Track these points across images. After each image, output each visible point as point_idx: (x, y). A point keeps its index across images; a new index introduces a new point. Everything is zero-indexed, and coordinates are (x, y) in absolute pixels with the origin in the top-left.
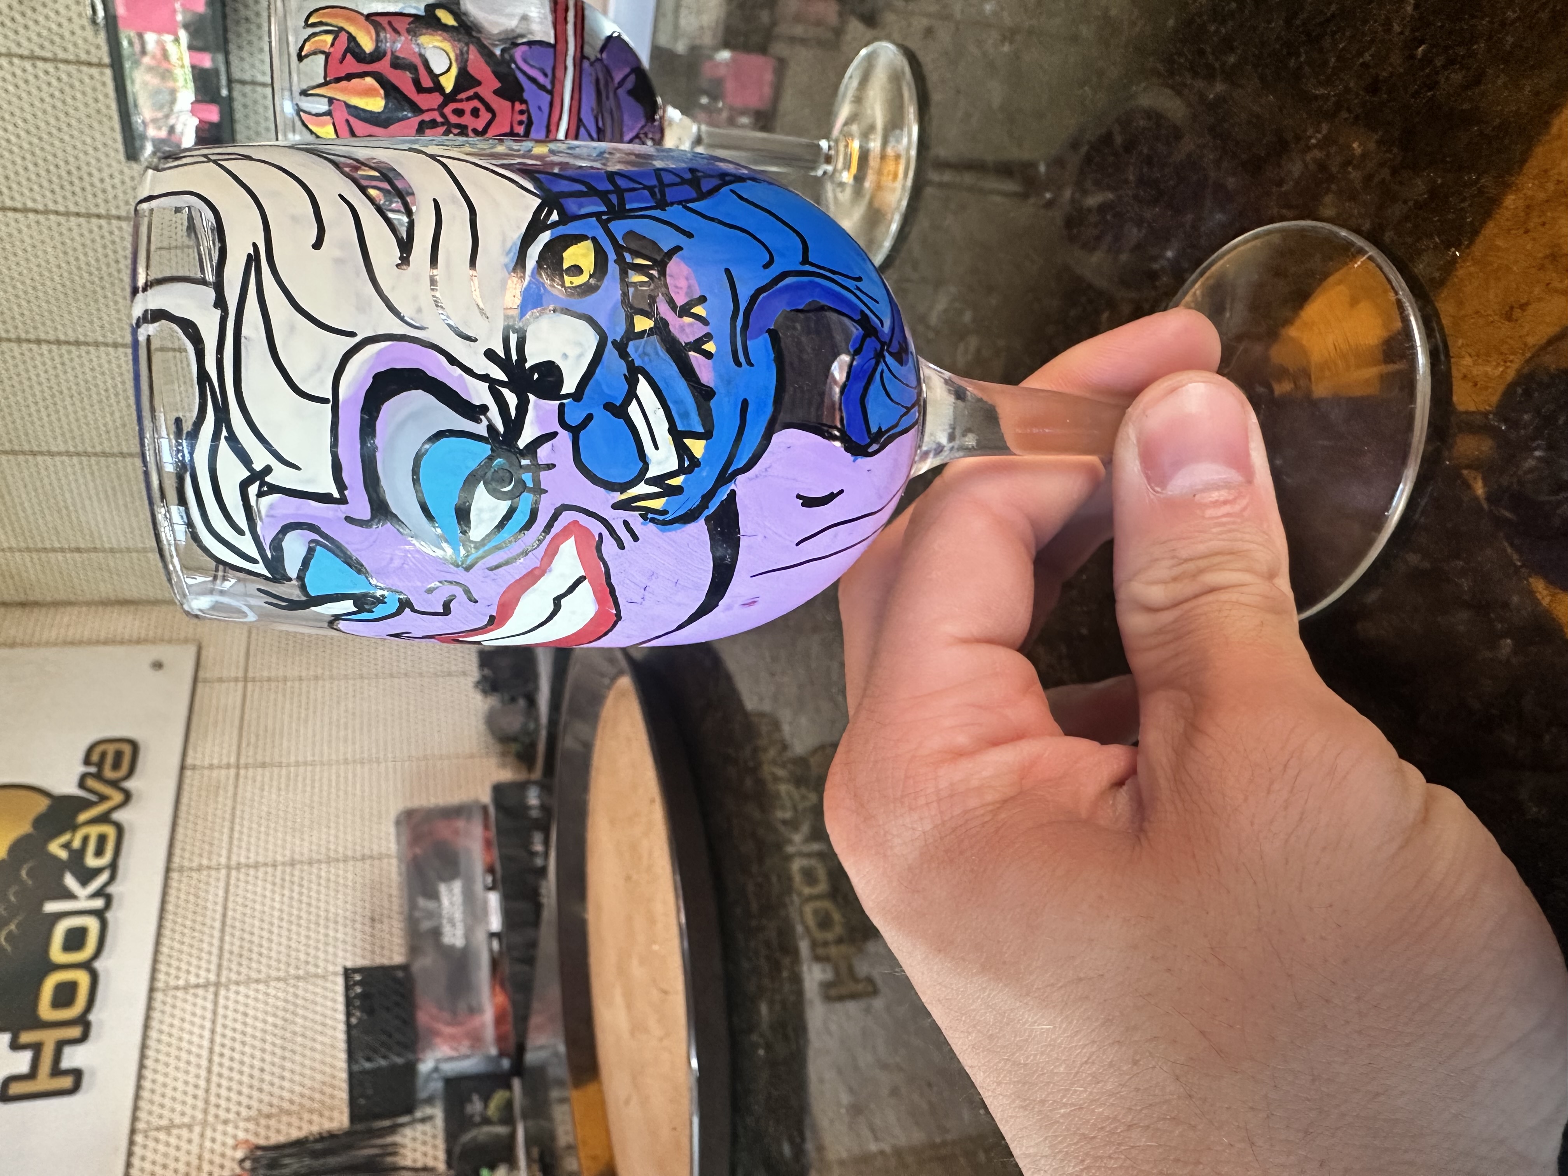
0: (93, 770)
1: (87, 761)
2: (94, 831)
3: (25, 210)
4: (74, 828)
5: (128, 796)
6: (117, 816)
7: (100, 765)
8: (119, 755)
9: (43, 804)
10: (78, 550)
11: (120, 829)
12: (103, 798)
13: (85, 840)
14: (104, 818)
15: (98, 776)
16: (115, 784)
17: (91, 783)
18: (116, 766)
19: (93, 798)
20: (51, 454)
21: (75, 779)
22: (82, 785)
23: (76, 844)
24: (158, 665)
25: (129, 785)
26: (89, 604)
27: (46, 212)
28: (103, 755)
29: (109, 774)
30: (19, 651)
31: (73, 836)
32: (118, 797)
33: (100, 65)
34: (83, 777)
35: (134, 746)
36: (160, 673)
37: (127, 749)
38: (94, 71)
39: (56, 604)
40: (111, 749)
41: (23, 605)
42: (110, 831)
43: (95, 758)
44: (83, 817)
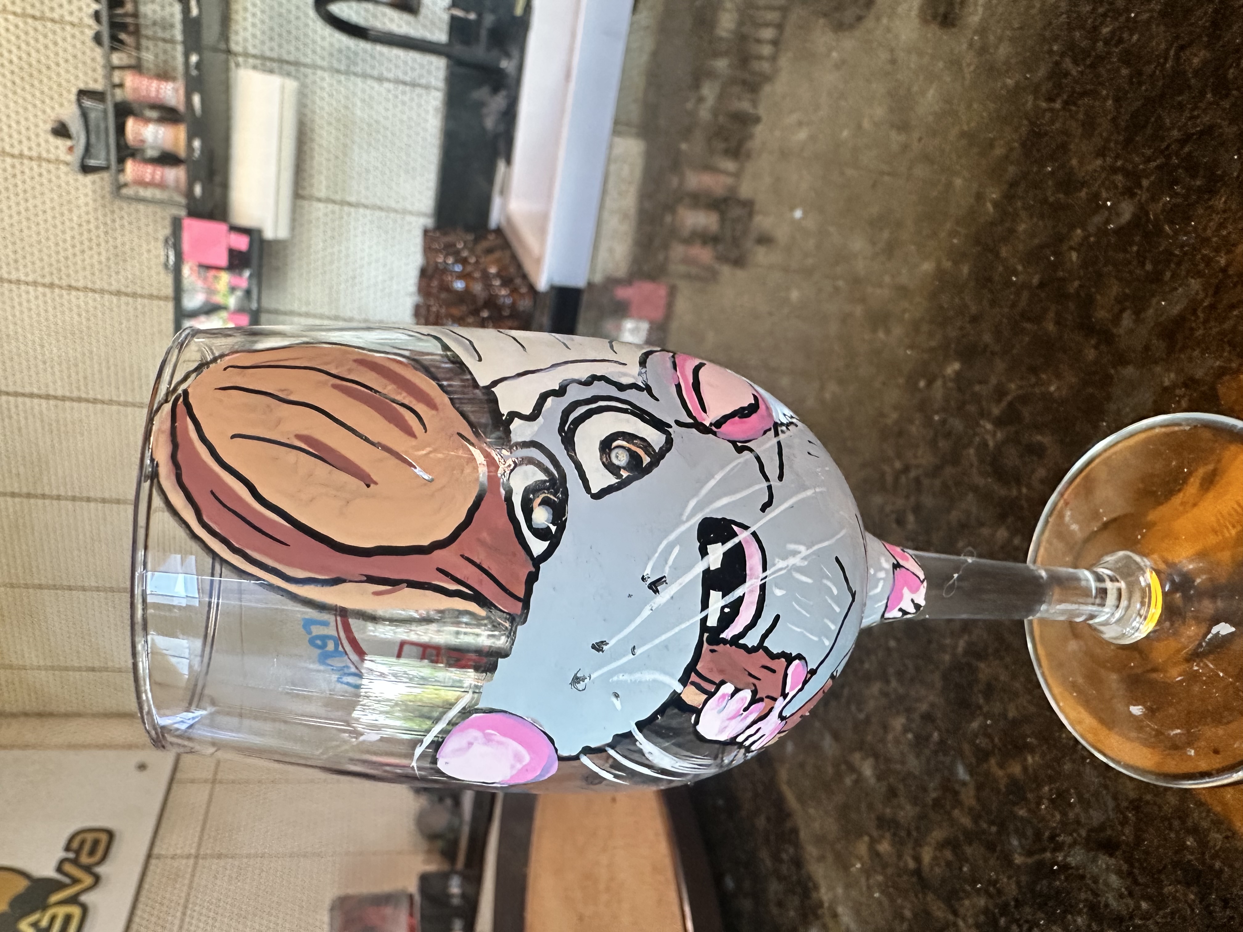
0: (71, 855)
1: (67, 849)
2: (62, 911)
3: (95, 401)
4: (44, 907)
5: (97, 879)
6: (84, 898)
7: (78, 852)
8: (96, 843)
9: (22, 884)
10: (93, 669)
11: (85, 909)
12: (75, 881)
13: (53, 919)
14: (73, 900)
15: (75, 862)
16: (88, 869)
17: (69, 868)
18: (92, 853)
19: (67, 880)
20: (84, 589)
21: (54, 863)
22: (59, 869)
23: (44, 923)
24: (142, 767)
25: (100, 870)
26: (95, 715)
27: (111, 402)
28: (83, 843)
29: (85, 859)
30: (29, 752)
31: (43, 916)
32: (88, 880)
33: (166, 298)
34: (62, 861)
35: (110, 834)
36: (144, 775)
37: (104, 837)
38: (162, 303)
39: (68, 716)
40: (90, 837)
41: (40, 715)
42: (76, 911)
43: (75, 845)
44: (55, 898)
